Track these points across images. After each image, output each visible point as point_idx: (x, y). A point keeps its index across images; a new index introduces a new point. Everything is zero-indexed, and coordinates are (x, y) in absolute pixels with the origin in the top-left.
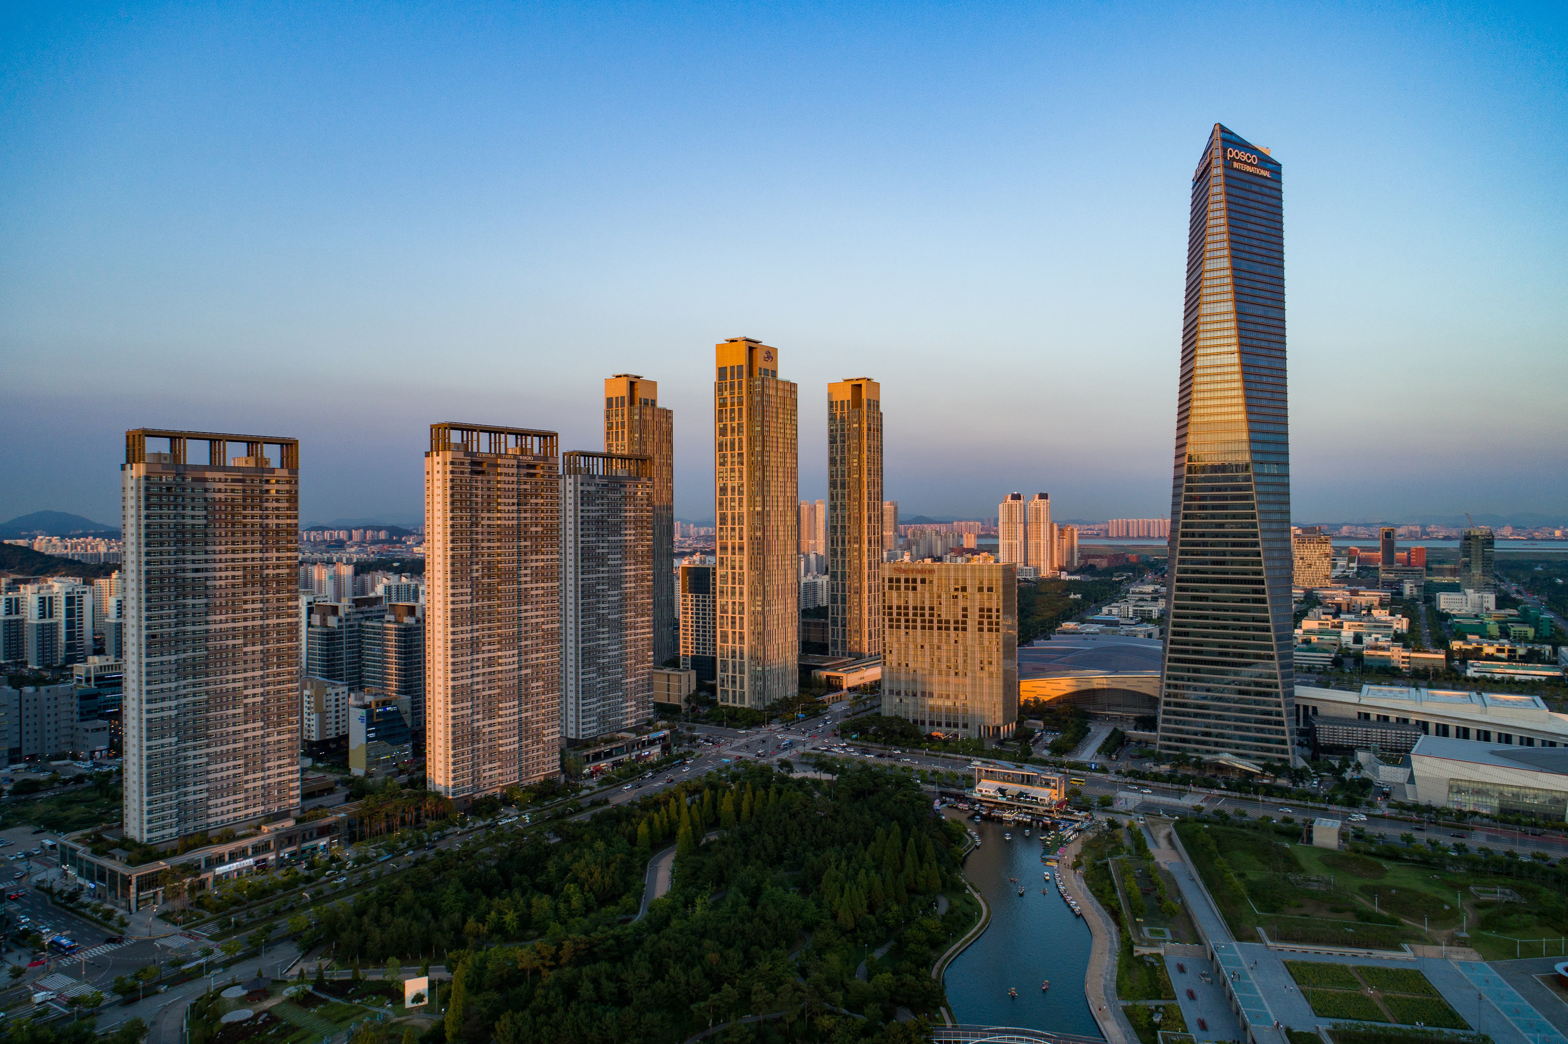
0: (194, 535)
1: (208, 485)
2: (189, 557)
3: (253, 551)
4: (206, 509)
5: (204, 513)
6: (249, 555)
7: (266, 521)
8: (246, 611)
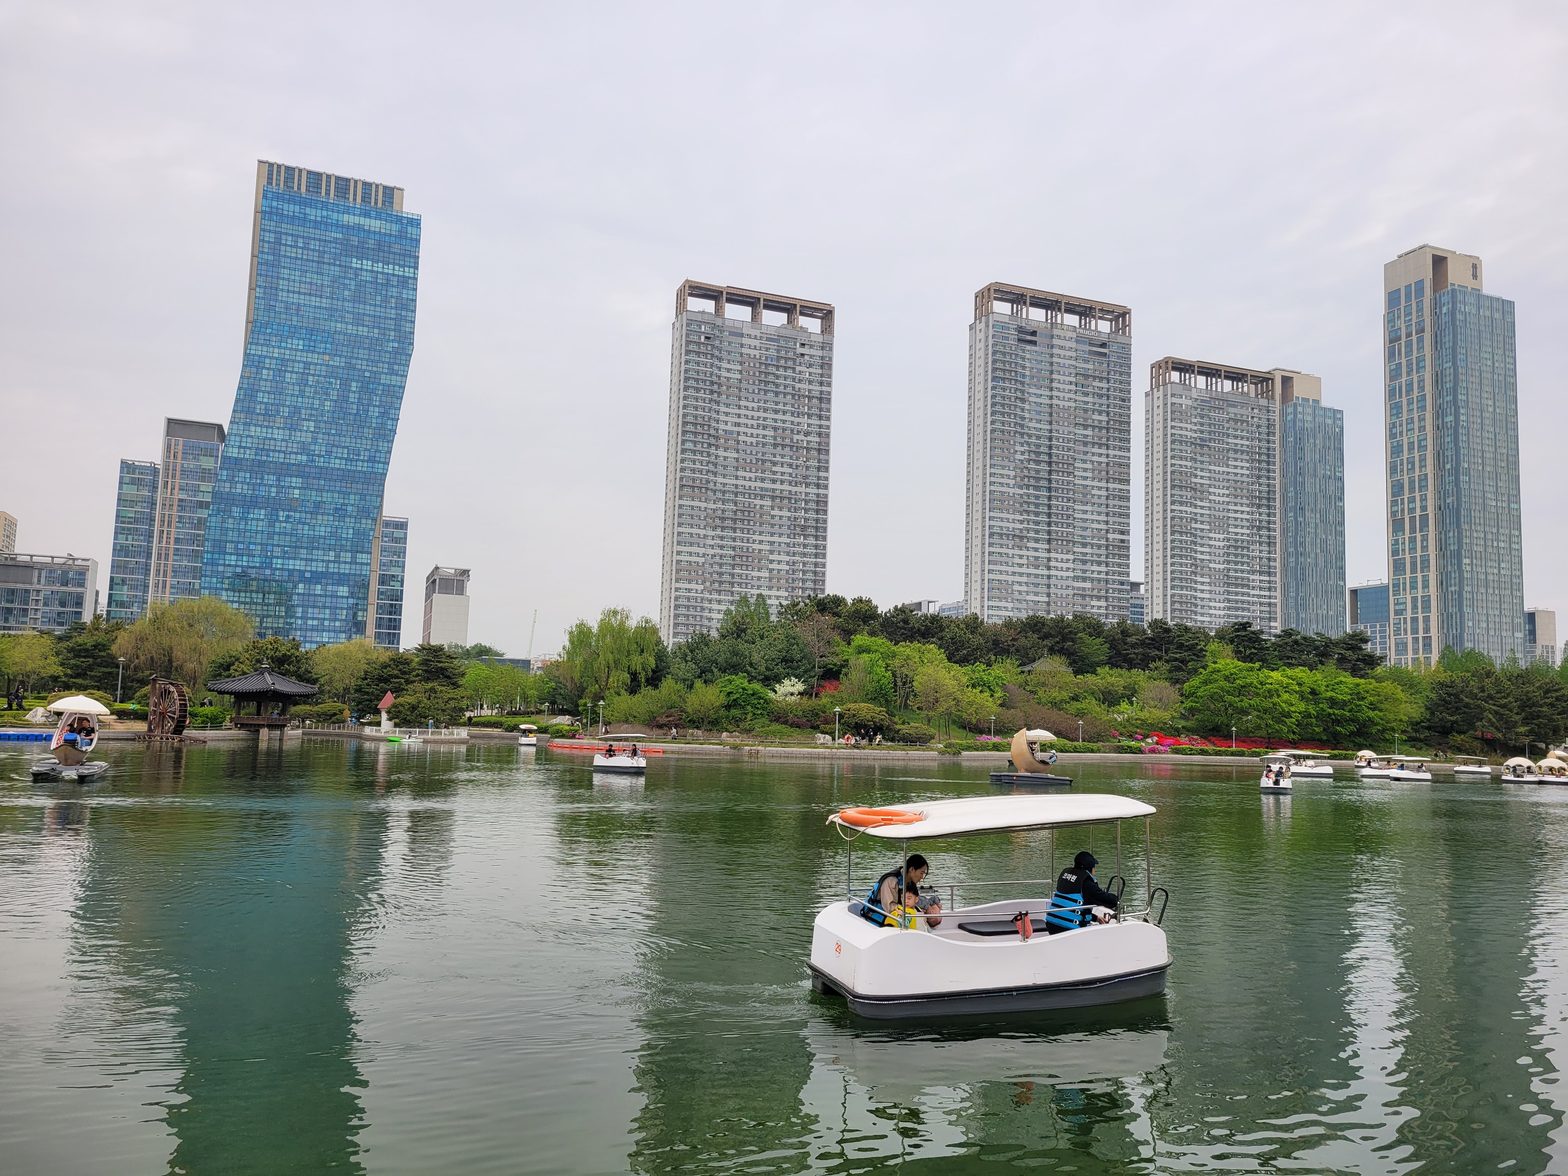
0: (729, 387)
1: (745, 341)
2: (723, 409)
3: (784, 413)
4: (741, 363)
5: (739, 368)
6: (780, 416)
7: (798, 386)
8: (774, 473)
